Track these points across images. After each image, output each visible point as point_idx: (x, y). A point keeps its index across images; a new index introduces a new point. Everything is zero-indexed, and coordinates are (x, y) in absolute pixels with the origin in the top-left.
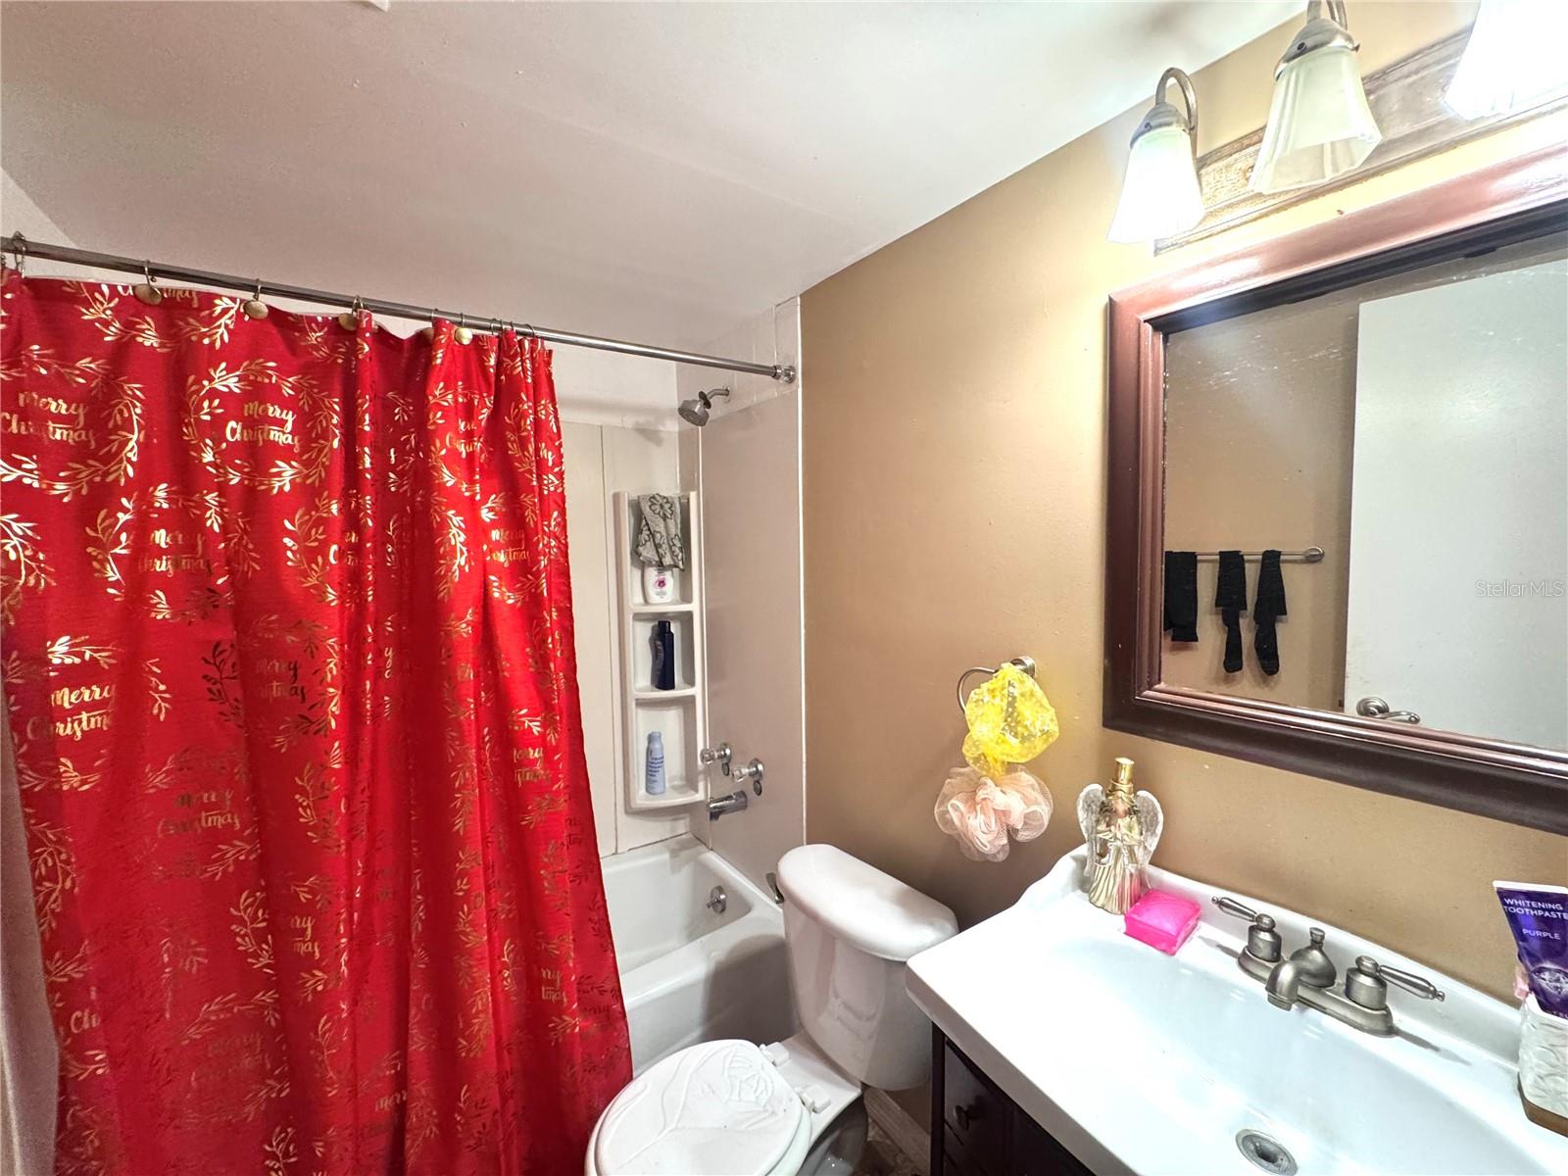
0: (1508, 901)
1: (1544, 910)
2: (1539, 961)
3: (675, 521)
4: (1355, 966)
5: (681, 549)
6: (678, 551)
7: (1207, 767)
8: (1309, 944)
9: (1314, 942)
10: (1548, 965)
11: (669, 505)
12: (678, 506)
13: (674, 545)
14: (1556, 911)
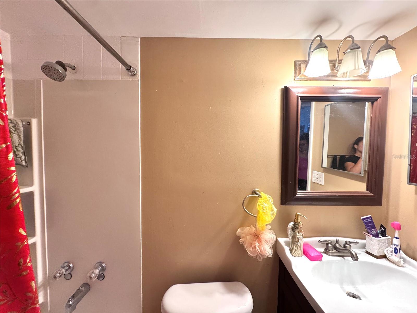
0: (364, 220)
1: (369, 220)
2: (371, 230)
3: (19, 136)
4: (345, 243)
5: (24, 154)
6: (21, 154)
7: (306, 209)
8: (336, 242)
9: (337, 241)
10: (373, 230)
11: (13, 125)
12: (21, 126)
13: (18, 150)
14: (370, 220)
